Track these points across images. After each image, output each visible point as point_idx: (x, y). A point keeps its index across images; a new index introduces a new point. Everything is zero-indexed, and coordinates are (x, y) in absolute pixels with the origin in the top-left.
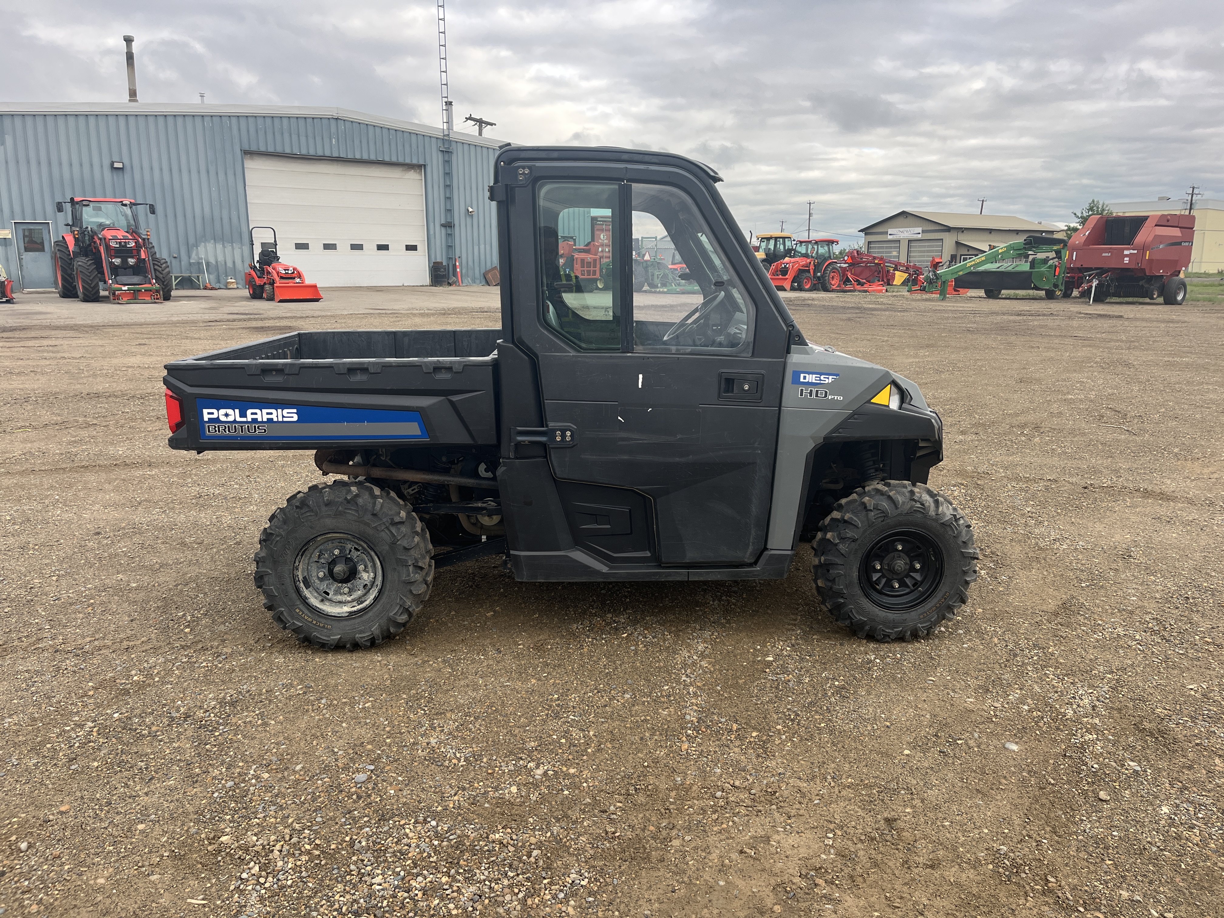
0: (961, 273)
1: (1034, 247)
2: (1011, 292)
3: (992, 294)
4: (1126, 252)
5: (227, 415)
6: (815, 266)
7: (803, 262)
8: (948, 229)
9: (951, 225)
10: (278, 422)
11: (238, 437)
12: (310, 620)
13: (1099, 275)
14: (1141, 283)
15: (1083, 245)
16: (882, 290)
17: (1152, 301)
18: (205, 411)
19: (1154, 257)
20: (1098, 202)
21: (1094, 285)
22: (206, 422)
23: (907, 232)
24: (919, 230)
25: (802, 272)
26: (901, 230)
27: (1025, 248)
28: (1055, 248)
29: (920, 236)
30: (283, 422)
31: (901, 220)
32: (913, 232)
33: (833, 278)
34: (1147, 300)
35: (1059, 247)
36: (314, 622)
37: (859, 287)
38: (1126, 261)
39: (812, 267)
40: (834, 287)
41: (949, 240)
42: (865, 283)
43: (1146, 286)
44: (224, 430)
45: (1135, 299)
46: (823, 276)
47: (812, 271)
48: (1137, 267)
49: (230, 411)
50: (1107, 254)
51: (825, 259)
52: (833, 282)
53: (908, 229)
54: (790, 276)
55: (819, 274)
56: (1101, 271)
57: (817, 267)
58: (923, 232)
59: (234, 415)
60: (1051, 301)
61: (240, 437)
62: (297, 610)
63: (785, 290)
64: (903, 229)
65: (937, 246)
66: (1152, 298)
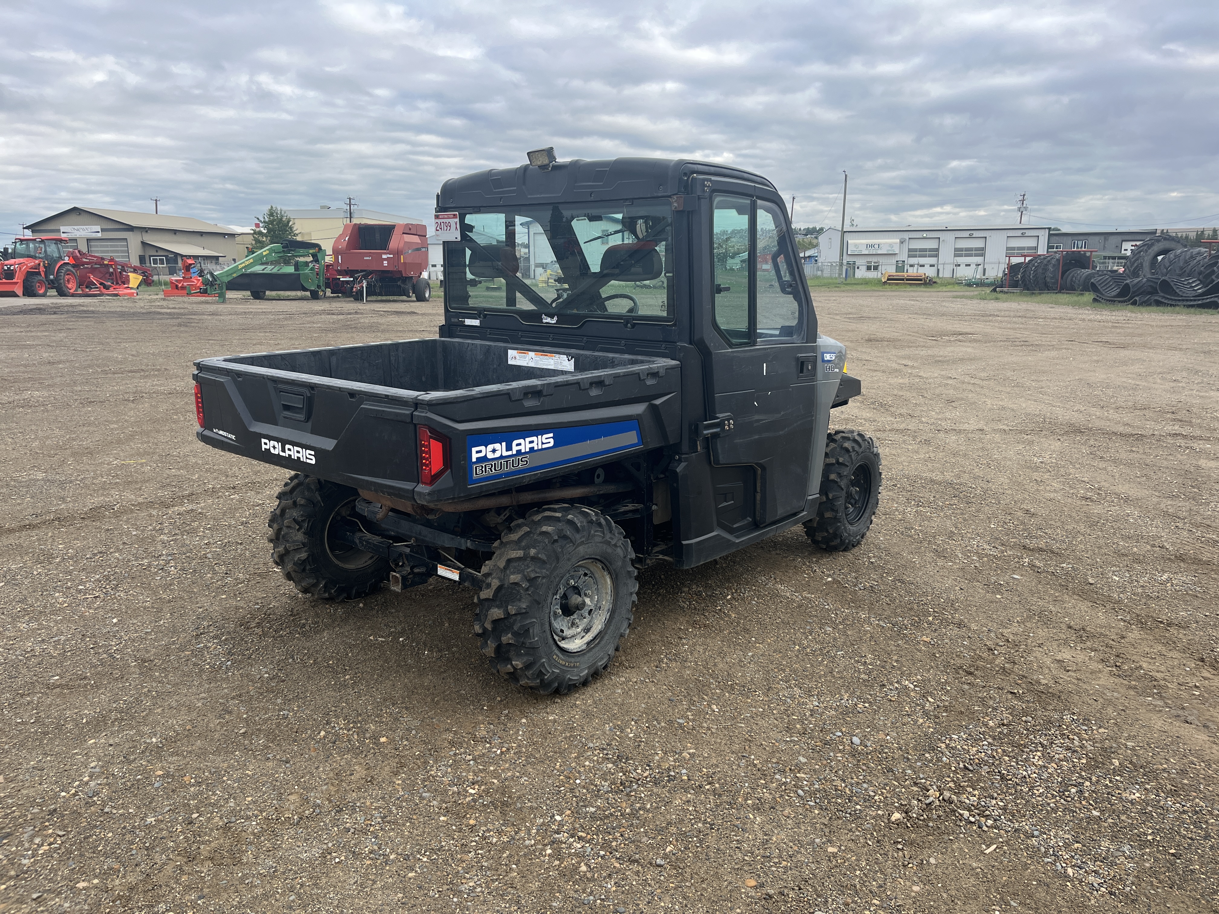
0: (235, 275)
1: (292, 250)
2: (274, 293)
3: (258, 295)
4: (384, 256)
5: (494, 451)
6: (45, 267)
7: (31, 263)
8: (131, 228)
9: (133, 224)
10: (538, 450)
11: (502, 474)
12: (564, 663)
13: (365, 277)
14: (399, 283)
15: (346, 249)
16: (133, 293)
17: (410, 299)
18: (474, 450)
19: (409, 261)
20: (276, 208)
21: (364, 286)
22: (475, 463)
23: (83, 230)
24: (98, 228)
25: (31, 275)
26: (76, 227)
27: (283, 251)
28: (311, 251)
29: (99, 235)
30: (542, 449)
31: (73, 217)
32: (92, 230)
33: (68, 281)
34: (404, 298)
35: (314, 251)
36: (567, 664)
37: (105, 291)
38: (385, 263)
39: (42, 269)
40: (71, 291)
41: (134, 241)
42: (111, 286)
43: (402, 286)
44: (490, 469)
45: (395, 298)
46: (57, 278)
47: (43, 274)
48: (395, 269)
49: (497, 446)
50: (368, 258)
51: (56, 261)
52: (70, 286)
53: (84, 227)
54: (18, 278)
55: (52, 277)
56: (367, 274)
57: (48, 269)
58: (102, 230)
59: (500, 449)
60: (316, 301)
61: (505, 474)
62: (555, 657)
63: (17, 296)
64: (78, 227)
65: (122, 246)
66: (409, 296)
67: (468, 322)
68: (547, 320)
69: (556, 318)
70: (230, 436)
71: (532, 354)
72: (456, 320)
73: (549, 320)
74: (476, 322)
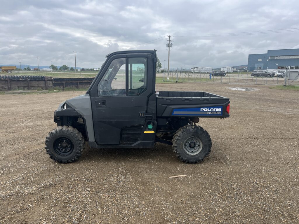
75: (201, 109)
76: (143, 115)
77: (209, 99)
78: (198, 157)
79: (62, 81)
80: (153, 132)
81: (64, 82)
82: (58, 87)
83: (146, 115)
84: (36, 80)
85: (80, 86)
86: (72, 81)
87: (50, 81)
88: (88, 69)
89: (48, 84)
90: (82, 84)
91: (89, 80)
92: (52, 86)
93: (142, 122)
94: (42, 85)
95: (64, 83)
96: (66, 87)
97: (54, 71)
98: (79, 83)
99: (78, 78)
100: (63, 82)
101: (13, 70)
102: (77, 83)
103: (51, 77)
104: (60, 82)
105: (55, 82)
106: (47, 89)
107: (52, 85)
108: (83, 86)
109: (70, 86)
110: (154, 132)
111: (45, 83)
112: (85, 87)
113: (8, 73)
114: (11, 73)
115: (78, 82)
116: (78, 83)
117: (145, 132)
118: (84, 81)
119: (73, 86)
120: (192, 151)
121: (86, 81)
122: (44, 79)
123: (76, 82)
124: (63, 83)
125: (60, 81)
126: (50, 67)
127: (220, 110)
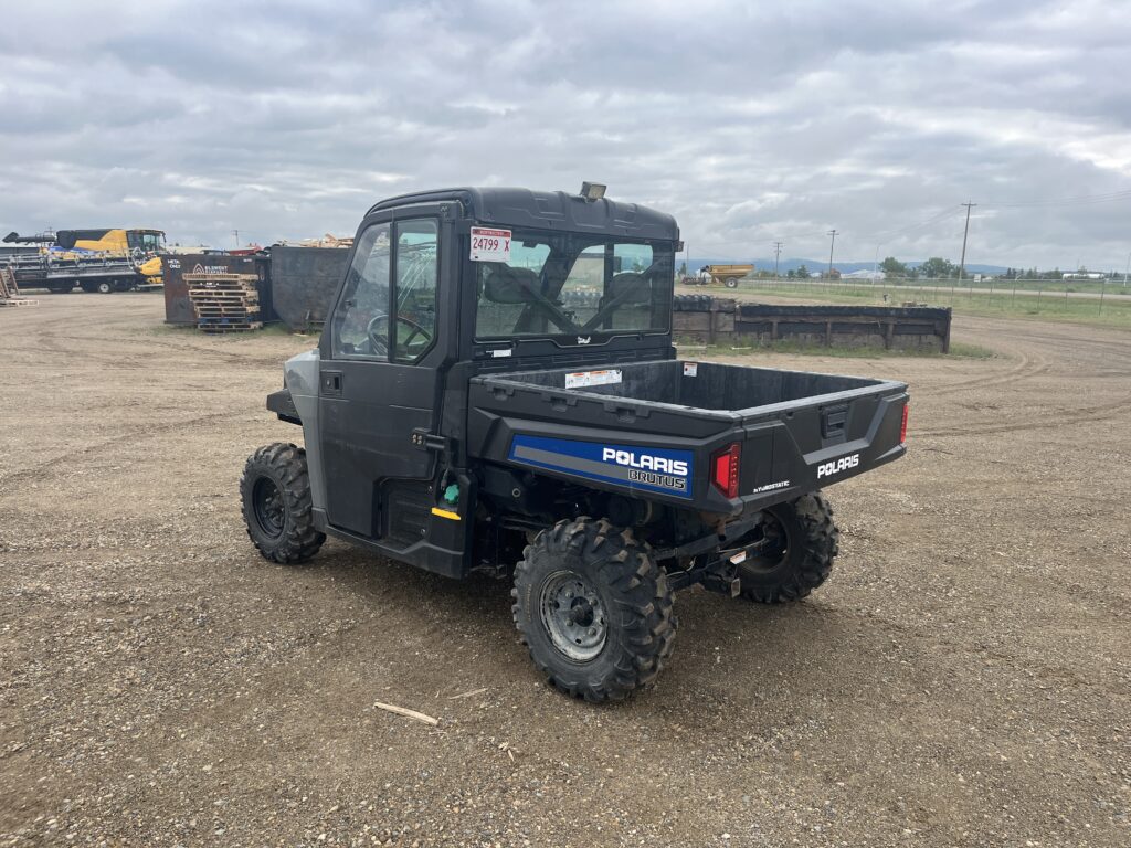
67: (497, 353)
68: (582, 341)
69: (589, 339)
70: (779, 485)
71: (587, 374)
72: (482, 354)
73: (584, 341)
74: (507, 353)
75: (606, 450)
76: (420, 442)
77: (637, 406)
78: (588, 674)
79: (768, 316)
80: (455, 517)
81: (775, 321)
82: (751, 336)
83: (430, 445)
84: (683, 308)
85: (838, 339)
86: (804, 316)
87: (727, 312)
88: (1030, 273)
89: (721, 324)
90: (842, 328)
91: (877, 316)
92: (730, 333)
93: (421, 469)
94: (700, 329)
95: (775, 324)
96: (780, 337)
97: (888, 280)
98: (833, 324)
99: (830, 307)
100: (771, 319)
101: (742, 275)
102: (826, 323)
103: (733, 301)
104: (760, 319)
105: (744, 319)
106: (712, 341)
107: (731, 329)
108: (850, 336)
109: (796, 334)
110: (459, 518)
111: (711, 319)
112: (856, 340)
113: (728, 287)
114: (735, 286)
115: (830, 320)
116: (829, 326)
117: (435, 511)
118: (853, 319)
119: (809, 335)
120: (579, 638)
121: (862, 320)
122: (707, 305)
123: (822, 320)
124: (772, 324)
125: (762, 315)
126: (882, 264)
127: (680, 468)
